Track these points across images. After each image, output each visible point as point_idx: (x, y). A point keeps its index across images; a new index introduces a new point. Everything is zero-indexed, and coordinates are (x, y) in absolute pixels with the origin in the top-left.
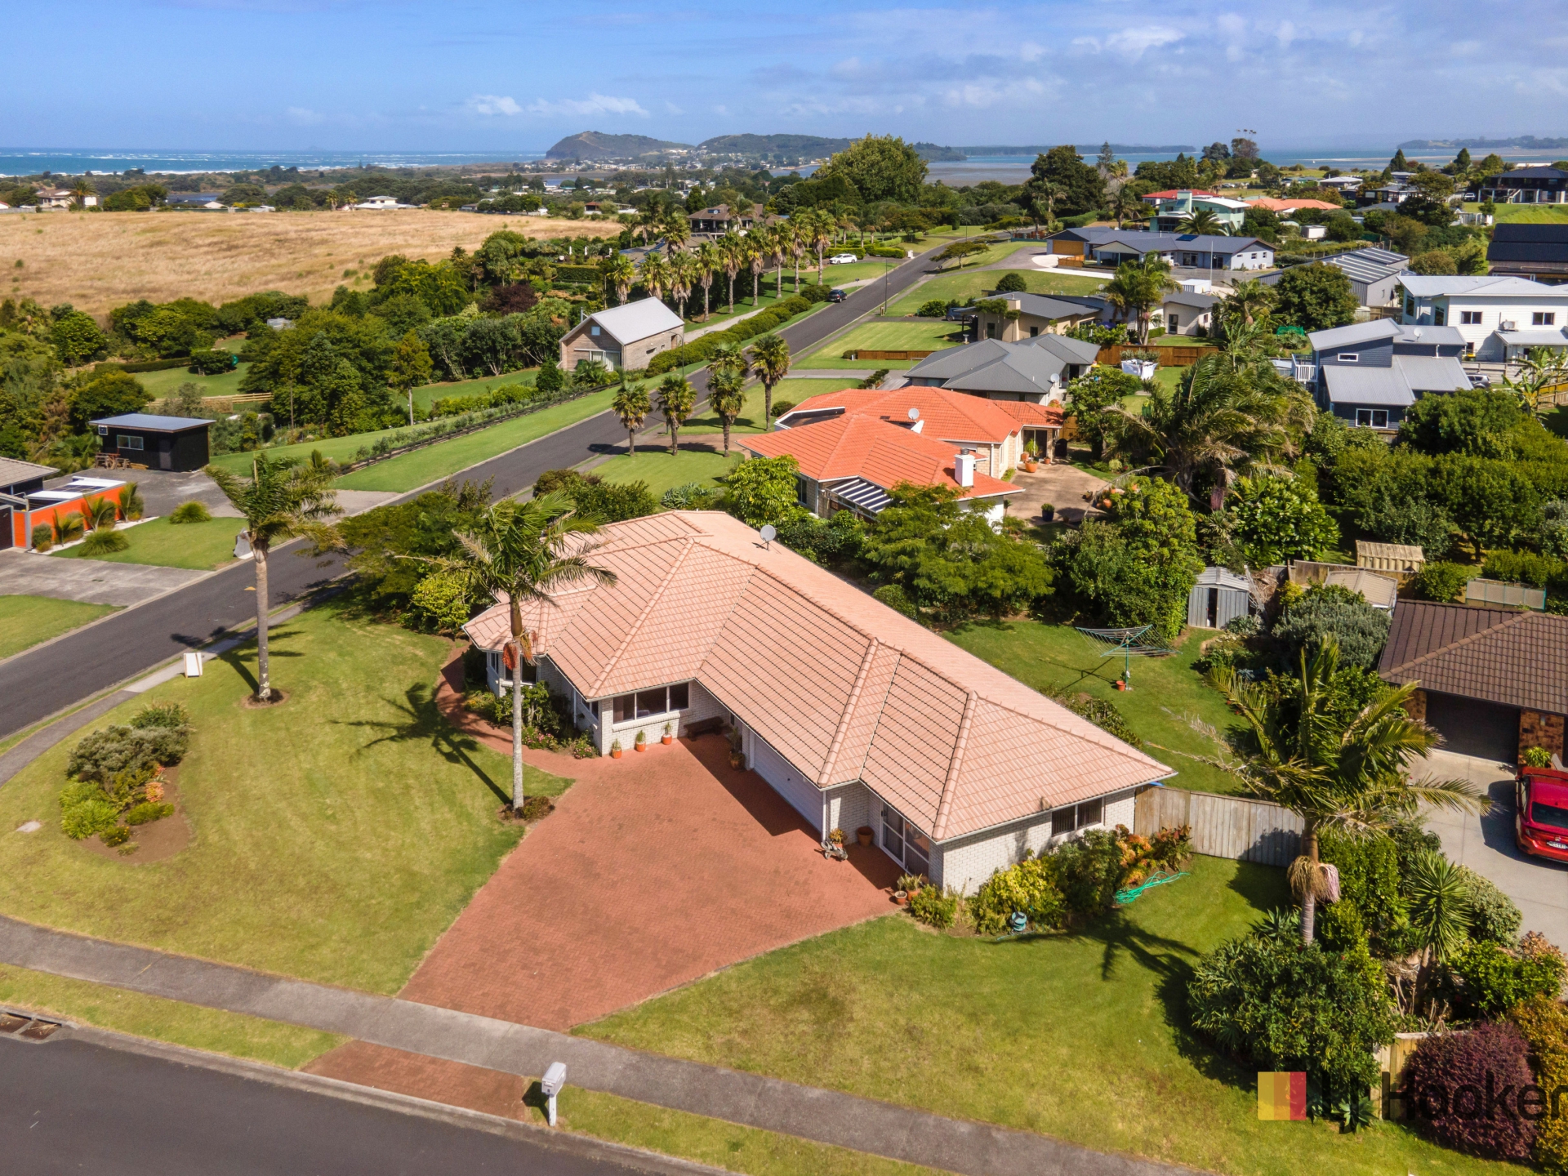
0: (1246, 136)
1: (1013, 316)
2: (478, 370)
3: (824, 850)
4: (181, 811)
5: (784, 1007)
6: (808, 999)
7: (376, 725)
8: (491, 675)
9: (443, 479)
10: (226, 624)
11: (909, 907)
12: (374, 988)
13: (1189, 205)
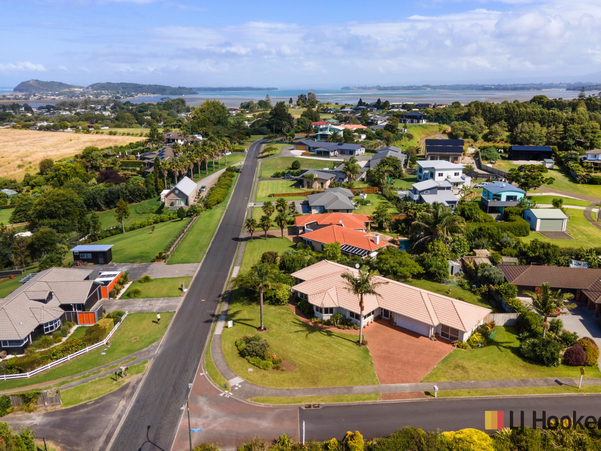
1: (316, 179)
2: (111, 206)
3: (431, 339)
4: (284, 359)
5: (454, 369)
6: (457, 366)
7: (301, 331)
8: (317, 313)
9: (205, 256)
10: (212, 312)
11: (458, 346)
12: (374, 384)
13: (329, 129)
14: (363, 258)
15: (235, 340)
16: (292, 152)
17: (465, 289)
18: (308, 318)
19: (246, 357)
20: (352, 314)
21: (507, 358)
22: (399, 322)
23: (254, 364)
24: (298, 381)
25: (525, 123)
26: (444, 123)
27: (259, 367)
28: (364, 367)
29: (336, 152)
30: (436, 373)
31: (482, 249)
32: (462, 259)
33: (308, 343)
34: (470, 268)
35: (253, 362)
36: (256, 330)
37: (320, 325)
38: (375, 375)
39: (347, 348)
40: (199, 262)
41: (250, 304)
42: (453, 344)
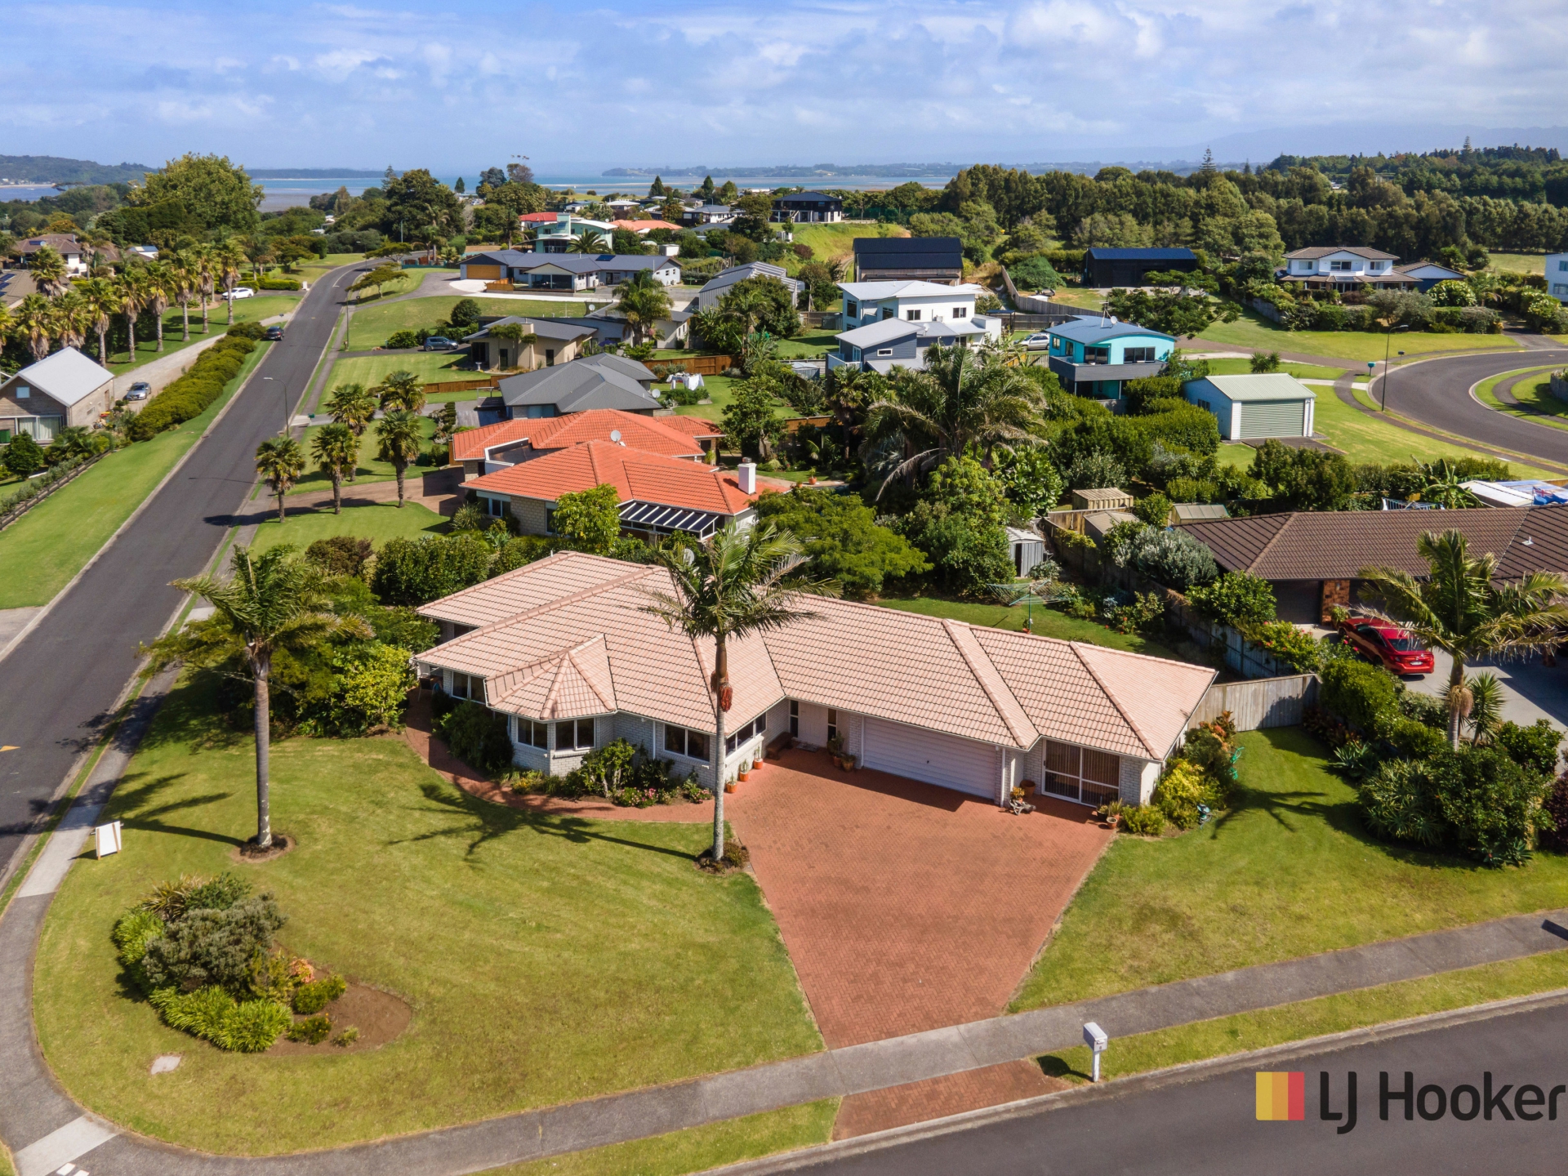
0: (521, 162)
1: (529, 340)
3: (1009, 809)
4: (352, 981)
5: (1137, 928)
6: (1145, 915)
7: (447, 833)
8: (524, 752)
9: (74, 581)
10: (40, 793)
11: (1124, 827)
12: (799, 1050)
13: (569, 227)
14: (703, 540)
15: (116, 914)
16: (455, 285)
17: (1077, 617)
18: (483, 775)
19: (157, 995)
20: (675, 735)
21: (1325, 854)
22: (868, 752)
23: (189, 1031)
24: (417, 1091)
25: (1098, 216)
26: (889, 221)
27: (214, 1043)
28: (744, 968)
29: (593, 278)
30: (1067, 959)
31: (1100, 486)
32: (1043, 521)
33: (481, 884)
34: (1080, 545)
35: (186, 1020)
36: (233, 852)
37: (536, 800)
38: (797, 1002)
39: (658, 887)
40: (42, 605)
41: (228, 743)
42: (1102, 818)
